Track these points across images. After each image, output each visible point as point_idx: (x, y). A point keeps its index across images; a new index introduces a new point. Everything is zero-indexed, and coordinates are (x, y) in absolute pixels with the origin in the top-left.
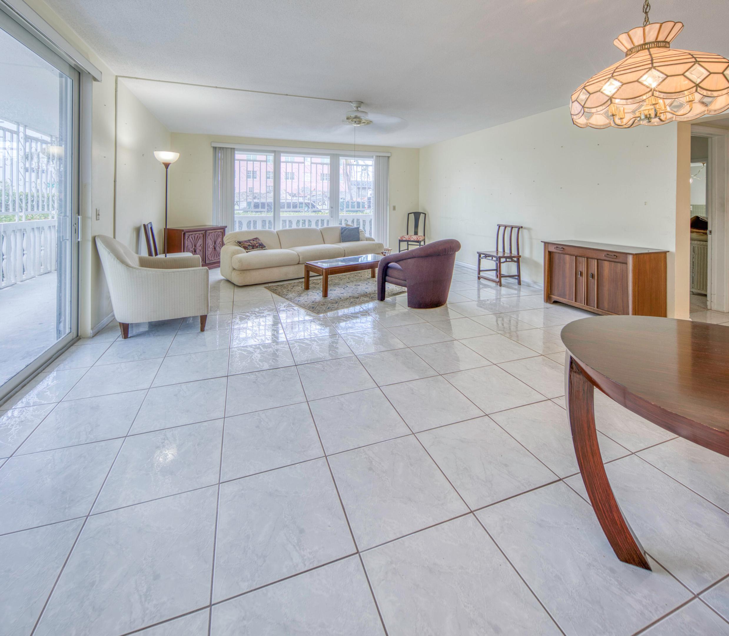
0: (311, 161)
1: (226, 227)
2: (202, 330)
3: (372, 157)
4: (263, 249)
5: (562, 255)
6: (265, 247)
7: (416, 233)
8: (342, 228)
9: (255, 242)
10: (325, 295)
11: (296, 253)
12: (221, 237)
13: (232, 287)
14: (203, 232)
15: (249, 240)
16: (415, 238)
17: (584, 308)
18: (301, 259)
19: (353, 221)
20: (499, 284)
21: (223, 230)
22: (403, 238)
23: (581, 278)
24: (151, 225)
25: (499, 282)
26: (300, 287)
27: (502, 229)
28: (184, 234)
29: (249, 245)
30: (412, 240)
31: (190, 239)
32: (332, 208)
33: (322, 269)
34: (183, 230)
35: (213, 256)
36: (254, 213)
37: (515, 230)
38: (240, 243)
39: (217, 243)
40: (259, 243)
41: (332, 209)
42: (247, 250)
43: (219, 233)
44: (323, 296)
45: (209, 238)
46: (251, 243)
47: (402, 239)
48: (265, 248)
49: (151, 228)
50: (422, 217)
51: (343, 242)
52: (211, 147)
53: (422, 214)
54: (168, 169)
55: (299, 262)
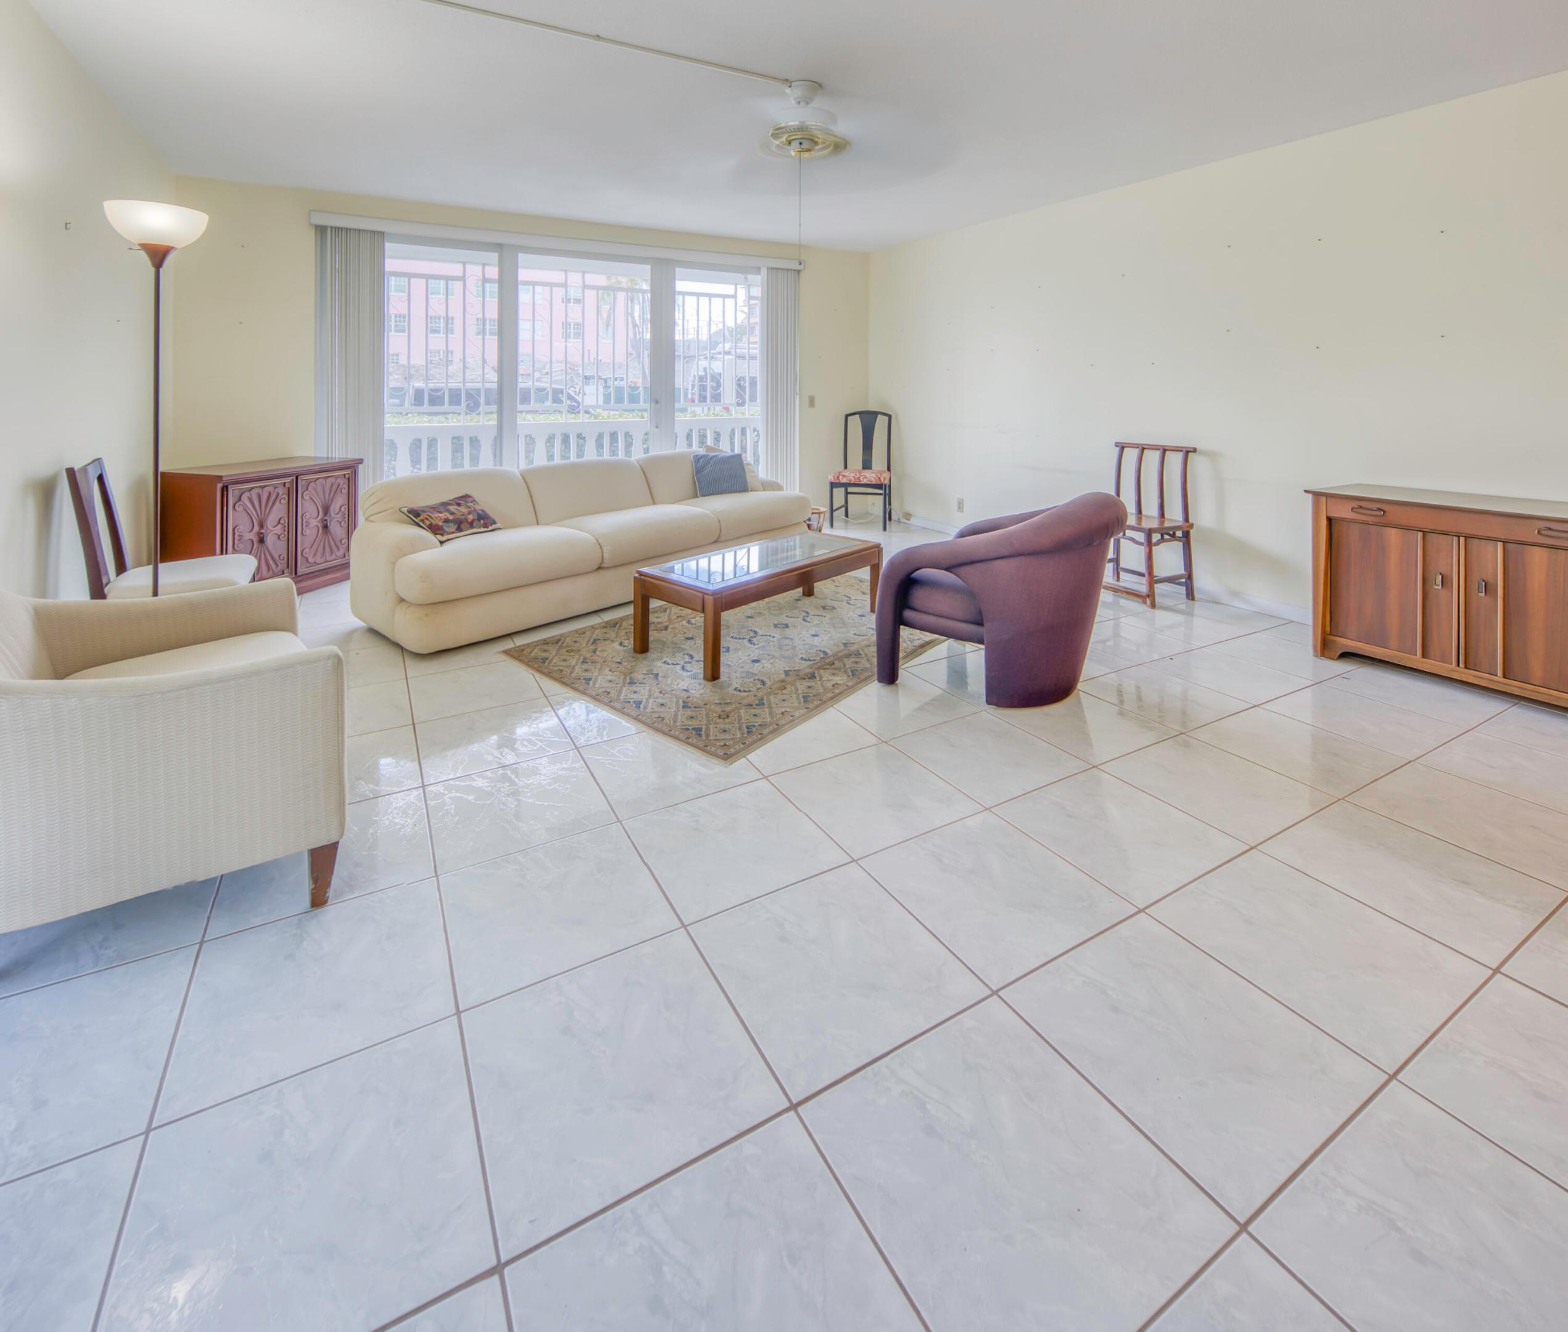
0: (584, 281)
1: (361, 461)
2: (318, 900)
3: (758, 270)
4: (490, 528)
5: (1373, 529)
6: (494, 523)
7: (867, 465)
8: (697, 458)
9: (463, 509)
10: (713, 673)
11: (592, 538)
12: (345, 491)
13: (394, 656)
14: (288, 480)
15: (445, 505)
16: (869, 476)
17: (1455, 676)
18: (606, 555)
19: (717, 437)
20: (1148, 601)
21: (350, 470)
22: (841, 477)
23: (1444, 594)
24: (102, 467)
25: (1148, 596)
26: (616, 645)
27: (1131, 455)
28: (225, 489)
29: (447, 521)
30: (865, 481)
31: (244, 506)
32: (657, 402)
33: (701, 595)
34: (220, 478)
35: (321, 547)
36: (426, 418)
37: (1174, 461)
38: (415, 516)
39: (331, 509)
40: (475, 510)
41: (657, 405)
42: (442, 535)
43: (339, 480)
44: (705, 678)
45: (307, 498)
46: (452, 514)
47: (837, 481)
48: (494, 527)
49: (101, 479)
50: (881, 423)
51: (703, 496)
52: (311, 225)
53: (879, 416)
54: (161, 270)
55: (602, 562)
